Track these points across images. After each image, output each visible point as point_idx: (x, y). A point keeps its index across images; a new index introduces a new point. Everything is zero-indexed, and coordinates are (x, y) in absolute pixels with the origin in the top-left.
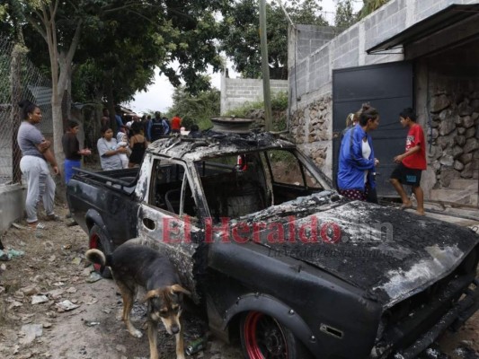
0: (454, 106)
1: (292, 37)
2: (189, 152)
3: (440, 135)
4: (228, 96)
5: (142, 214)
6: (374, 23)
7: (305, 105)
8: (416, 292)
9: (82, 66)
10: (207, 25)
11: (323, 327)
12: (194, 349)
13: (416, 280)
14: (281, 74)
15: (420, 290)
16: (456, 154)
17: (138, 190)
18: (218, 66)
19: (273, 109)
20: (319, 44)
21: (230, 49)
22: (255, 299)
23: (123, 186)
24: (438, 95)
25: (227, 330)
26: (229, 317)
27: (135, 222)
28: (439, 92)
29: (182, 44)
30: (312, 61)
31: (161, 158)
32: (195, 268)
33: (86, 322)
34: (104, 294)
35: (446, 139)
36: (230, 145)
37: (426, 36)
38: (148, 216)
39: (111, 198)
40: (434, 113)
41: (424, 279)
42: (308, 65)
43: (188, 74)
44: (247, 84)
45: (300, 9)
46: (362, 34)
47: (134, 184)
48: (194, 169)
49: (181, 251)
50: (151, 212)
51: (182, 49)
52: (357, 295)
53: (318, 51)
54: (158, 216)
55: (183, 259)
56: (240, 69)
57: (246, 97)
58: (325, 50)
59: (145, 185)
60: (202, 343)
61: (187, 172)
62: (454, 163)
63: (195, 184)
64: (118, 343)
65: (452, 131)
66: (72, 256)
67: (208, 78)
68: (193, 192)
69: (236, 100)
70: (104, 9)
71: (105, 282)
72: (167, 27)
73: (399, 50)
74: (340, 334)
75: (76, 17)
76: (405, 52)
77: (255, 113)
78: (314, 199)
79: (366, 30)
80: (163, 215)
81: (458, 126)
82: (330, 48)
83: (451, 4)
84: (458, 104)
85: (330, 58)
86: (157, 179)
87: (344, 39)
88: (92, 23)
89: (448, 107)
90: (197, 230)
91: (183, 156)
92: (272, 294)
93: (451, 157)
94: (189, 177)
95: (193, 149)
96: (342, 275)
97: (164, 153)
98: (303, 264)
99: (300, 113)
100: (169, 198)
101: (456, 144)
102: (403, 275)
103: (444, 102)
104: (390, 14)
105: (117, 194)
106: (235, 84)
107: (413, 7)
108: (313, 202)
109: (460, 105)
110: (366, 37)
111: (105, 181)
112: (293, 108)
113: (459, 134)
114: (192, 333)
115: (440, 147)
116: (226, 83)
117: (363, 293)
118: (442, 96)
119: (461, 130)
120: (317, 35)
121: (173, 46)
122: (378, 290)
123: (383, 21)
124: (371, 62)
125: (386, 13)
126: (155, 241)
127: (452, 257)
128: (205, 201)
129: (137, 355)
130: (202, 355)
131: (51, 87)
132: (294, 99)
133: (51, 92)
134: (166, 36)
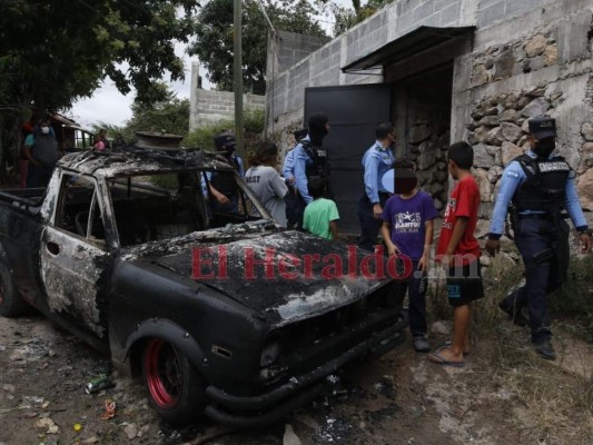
0: (434, 138)
1: (272, 45)
2: (102, 167)
4: (199, 111)
5: (46, 236)
6: (356, 38)
7: (282, 128)
10: (163, 22)
11: (215, 349)
12: (94, 387)
13: (316, 304)
14: (260, 88)
16: (434, 191)
17: (44, 211)
18: (177, 72)
19: (247, 130)
20: (303, 55)
21: (204, 53)
22: (153, 324)
23: (27, 206)
24: (418, 125)
26: (128, 345)
27: (38, 246)
28: (419, 122)
29: (131, 42)
30: (292, 76)
31: (72, 173)
32: (98, 296)
35: (425, 174)
36: (151, 162)
38: (52, 239)
39: (13, 220)
40: (413, 144)
41: (325, 303)
42: (287, 80)
43: (141, 81)
44: (223, 98)
45: (293, 11)
46: (344, 49)
47: (40, 204)
48: (104, 186)
49: (85, 278)
50: (56, 234)
51: (132, 48)
52: (248, 314)
53: (298, 64)
54: (63, 239)
55: (87, 286)
56: (216, 78)
57: (221, 113)
58: (306, 64)
59: (51, 205)
60: (105, 381)
61: (97, 189)
63: (105, 202)
64: (7, 382)
65: (432, 166)
67: (164, 87)
68: (102, 212)
69: (209, 116)
71: (4, 320)
72: (113, 18)
73: (379, 71)
74: (228, 355)
76: (384, 74)
78: (245, 227)
79: (348, 45)
80: (69, 238)
81: (438, 160)
82: (311, 62)
83: (421, 25)
84: (439, 136)
85: (311, 74)
86: (67, 199)
87: (325, 54)
89: (428, 139)
90: (103, 253)
91: (94, 171)
94: (99, 195)
95: (107, 165)
96: (239, 298)
97: (74, 167)
98: (203, 287)
99: (277, 137)
100: (79, 220)
101: (436, 180)
102: (304, 298)
103: (424, 133)
104: (372, 30)
105: (21, 216)
106: (209, 97)
107: (394, 25)
108: (242, 230)
109: (441, 138)
110: (348, 52)
111: (11, 201)
112: (270, 130)
113: (439, 169)
114: (98, 373)
116: (198, 95)
117: (254, 312)
118: (422, 126)
119: (442, 165)
120: (303, 46)
121: (120, 44)
122: (271, 311)
123: (365, 37)
124: (353, 83)
125: (368, 28)
126: (59, 268)
127: (365, 285)
128: (114, 222)
129: (27, 395)
130: (103, 393)
132: (271, 120)
134: (113, 31)
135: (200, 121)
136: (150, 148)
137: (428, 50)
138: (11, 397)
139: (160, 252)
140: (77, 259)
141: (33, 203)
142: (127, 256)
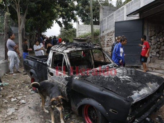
0: (156, 35)
1: (101, 10)
2: (65, 50)
3: (151, 45)
4: (79, 31)
5: (49, 71)
6: (129, 6)
7: (105, 34)
8: (143, 98)
9: (29, 20)
10: (72, 6)
11: (111, 110)
12: (66, 117)
13: (143, 94)
14: (97, 23)
16: (157, 51)
17: (48, 63)
18: (75, 20)
19: (94, 35)
20: (110, 13)
21: (80, 14)
22: (87, 100)
23: (42, 61)
24: (151, 31)
25: (78, 111)
26: (78, 106)
27: (47, 73)
28: (152, 30)
29: (63, 13)
30: (108, 19)
32: (67, 90)
33: (30, 108)
34: (36, 98)
35: (153, 46)
36: (79, 47)
37: (147, 10)
38: (51, 71)
39: (38, 65)
40: (150, 37)
41: (145, 94)
42: (106, 20)
43: (65, 23)
44: (85, 27)
45: (104, 1)
46: (125, 10)
47: (47, 60)
48: (67, 55)
49: (62, 84)
50: (52, 70)
51: (63, 14)
52: (122, 99)
53: (110, 15)
54: (54, 72)
55: (63, 86)
56: (83, 21)
57: (85, 31)
58: (113, 15)
59: (50, 61)
60: (69, 115)
61: (64, 56)
62: (156, 55)
63: (67, 61)
64: (41, 115)
65: (156, 43)
66: (25, 85)
67: (72, 24)
68: (67, 63)
69: (82, 32)
70: (36, 0)
71: (36, 94)
72: (58, 7)
73: (138, 15)
74: (116, 113)
75: (27, 3)
76: (140, 16)
77: (88, 37)
78: (108, 66)
79: (127, 8)
81: (158, 42)
84: (158, 34)
85: (114, 18)
87: (119, 11)
88: (32, 5)
90: (68, 76)
91: (63, 51)
92: (93, 98)
93: (155, 52)
94: (65, 58)
95: (67, 49)
96: (117, 92)
97: (57, 50)
98: (104, 89)
99: (103, 37)
100: (58, 65)
101: (157, 48)
102: (138, 92)
103: (153, 33)
104: (135, 2)
105: (41, 64)
106: (81, 27)
107: (143, 0)
109: (159, 34)
110: (127, 10)
111: (36, 59)
112: (101, 35)
113: (158, 44)
114: (66, 112)
115: (151, 49)
116: (78, 26)
117: (124, 98)
118: (152, 31)
119: (159, 43)
120: (110, 10)
121: (60, 13)
122: (130, 98)
123: (132, 5)
124: (129, 19)
125: (134, 2)
126: (54, 80)
127: (155, 86)
128: (70, 67)
129: (47, 119)
130: (69, 119)
131: (18, 27)
132: (102, 32)
133: (18, 29)
134: (58, 10)
135: (79, 33)
136: (78, 43)
137: (156, 7)
138: (43, 120)
139: (86, 76)
140: (59, 78)
141: (44, 60)
142: (76, 77)
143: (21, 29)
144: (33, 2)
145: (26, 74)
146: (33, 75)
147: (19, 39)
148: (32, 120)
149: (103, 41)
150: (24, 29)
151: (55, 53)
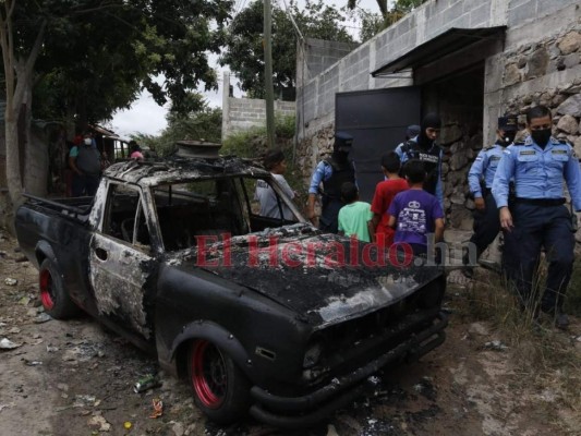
0: (466, 138)
1: (302, 53)
2: (146, 176)
3: (450, 170)
4: (231, 119)
5: (95, 242)
6: (385, 43)
7: (313, 133)
8: (354, 317)
9: (49, 75)
10: (197, 35)
11: (258, 350)
12: (142, 387)
13: (356, 306)
14: (290, 95)
15: (359, 316)
17: (92, 218)
18: (211, 83)
19: (279, 136)
20: (332, 61)
21: (235, 63)
22: (198, 326)
23: (76, 214)
24: (449, 126)
25: (174, 361)
26: (174, 346)
27: (87, 253)
28: (450, 123)
29: (167, 55)
30: (321, 82)
31: (117, 182)
32: (145, 299)
33: (27, 361)
34: (52, 335)
35: (456, 174)
36: (192, 170)
37: (433, 60)
38: (100, 246)
39: (63, 228)
40: (445, 145)
41: (365, 305)
42: (317, 85)
43: (176, 91)
44: (254, 106)
45: (320, 19)
46: (373, 54)
47: (88, 212)
48: (149, 194)
49: (132, 282)
50: (104, 241)
51: (168, 61)
52: (291, 316)
53: (328, 70)
54: (111, 245)
55: (134, 290)
56: (246, 87)
57: (252, 120)
58: (335, 70)
59: (99, 213)
60: (152, 381)
61: (142, 197)
62: (466, 202)
63: (149, 209)
64: (61, 381)
65: (464, 166)
66: (19, 296)
67: (199, 97)
68: (147, 218)
69: (241, 124)
70: (75, 9)
71: (56, 323)
72: (150, 34)
73: (408, 74)
74: (271, 356)
75: (40, 17)
76: (414, 77)
77: (258, 140)
78: (282, 231)
79: (377, 49)
80: (116, 244)
82: (340, 68)
83: (450, 27)
84: (471, 136)
85: (340, 79)
86: (114, 207)
87: (355, 59)
88: (58, 26)
89: (460, 139)
90: (148, 258)
91: (139, 180)
92: (214, 320)
93: (462, 195)
94: (143, 202)
95: (150, 174)
96: (280, 299)
97: (120, 177)
98: (246, 290)
99: (307, 142)
100: (125, 227)
102: (344, 301)
103: (455, 134)
104: (401, 32)
105: (71, 224)
106: (240, 105)
107: (423, 27)
108: (281, 233)
109: (473, 138)
110: (377, 57)
111: (61, 209)
112: (301, 135)
114: (144, 373)
115: (450, 184)
116: (230, 103)
117: (296, 314)
118: (453, 127)
120: (331, 52)
121: (157, 57)
122: (313, 313)
123: (393, 41)
124: (382, 86)
125: (397, 32)
126: (110, 271)
127: (404, 287)
128: (158, 228)
129: (80, 394)
130: (150, 392)
131: (5, 99)
132: (301, 125)
133: (5, 106)
134: (150, 45)
135: (233, 128)
136: (190, 156)
138: (66, 396)
140: (124, 264)
141: (82, 211)
142: (172, 261)
143: (14, 107)
144: (62, 15)
145: (25, 259)
146: (45, 261)
147: (7, 140)
148: (29, 397)
149: (308, 156)
150: (29, 107)
151: (116, 185)
